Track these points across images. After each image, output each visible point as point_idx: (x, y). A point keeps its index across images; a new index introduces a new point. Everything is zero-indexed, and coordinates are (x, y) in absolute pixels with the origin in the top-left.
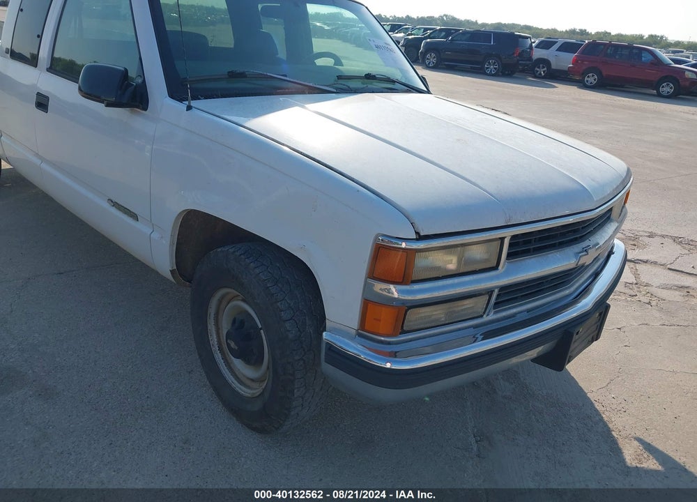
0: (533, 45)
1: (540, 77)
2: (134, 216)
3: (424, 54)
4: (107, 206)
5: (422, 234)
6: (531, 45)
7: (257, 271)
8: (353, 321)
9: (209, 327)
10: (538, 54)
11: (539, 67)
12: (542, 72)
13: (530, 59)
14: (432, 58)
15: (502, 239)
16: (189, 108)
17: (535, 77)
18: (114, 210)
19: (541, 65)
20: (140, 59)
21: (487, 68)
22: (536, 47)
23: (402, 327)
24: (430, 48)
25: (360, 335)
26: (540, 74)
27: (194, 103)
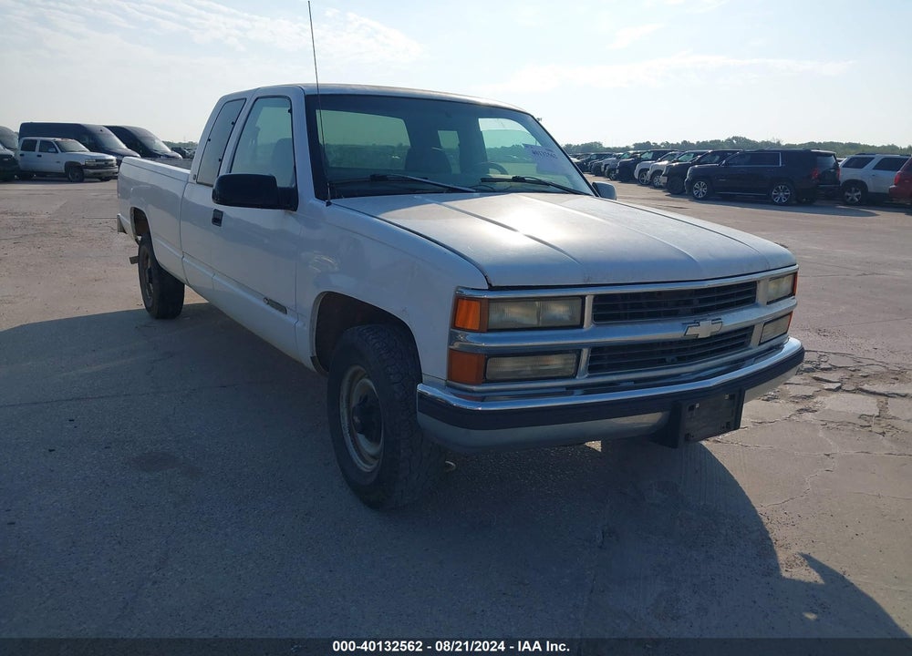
0: (840, 163)
1: (852, 203)
2: (283, 309)
3: (691, 183)
4: (263, 304)
5: (493, 285)
6: (836, 165)
7: (374, 341)
8: (442, 373)
9: (341, 410)
10: (846, 175)
11: (850, 192)
12: (855, 196)
13: (837, 182)
14: (701, 188)
15: (583, 298)
16: (329, 204)
17: (846, 204)
18: (268, 308)
19: (853, 189)
20: (295, 167)
21: (775, 196)
22: (844, 166)
23: (485, 375)
24: (697, 176)
25: (448, 385)
26: (852, 200)
27: (331, 201)
